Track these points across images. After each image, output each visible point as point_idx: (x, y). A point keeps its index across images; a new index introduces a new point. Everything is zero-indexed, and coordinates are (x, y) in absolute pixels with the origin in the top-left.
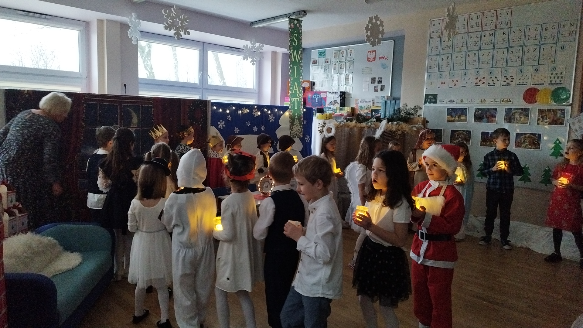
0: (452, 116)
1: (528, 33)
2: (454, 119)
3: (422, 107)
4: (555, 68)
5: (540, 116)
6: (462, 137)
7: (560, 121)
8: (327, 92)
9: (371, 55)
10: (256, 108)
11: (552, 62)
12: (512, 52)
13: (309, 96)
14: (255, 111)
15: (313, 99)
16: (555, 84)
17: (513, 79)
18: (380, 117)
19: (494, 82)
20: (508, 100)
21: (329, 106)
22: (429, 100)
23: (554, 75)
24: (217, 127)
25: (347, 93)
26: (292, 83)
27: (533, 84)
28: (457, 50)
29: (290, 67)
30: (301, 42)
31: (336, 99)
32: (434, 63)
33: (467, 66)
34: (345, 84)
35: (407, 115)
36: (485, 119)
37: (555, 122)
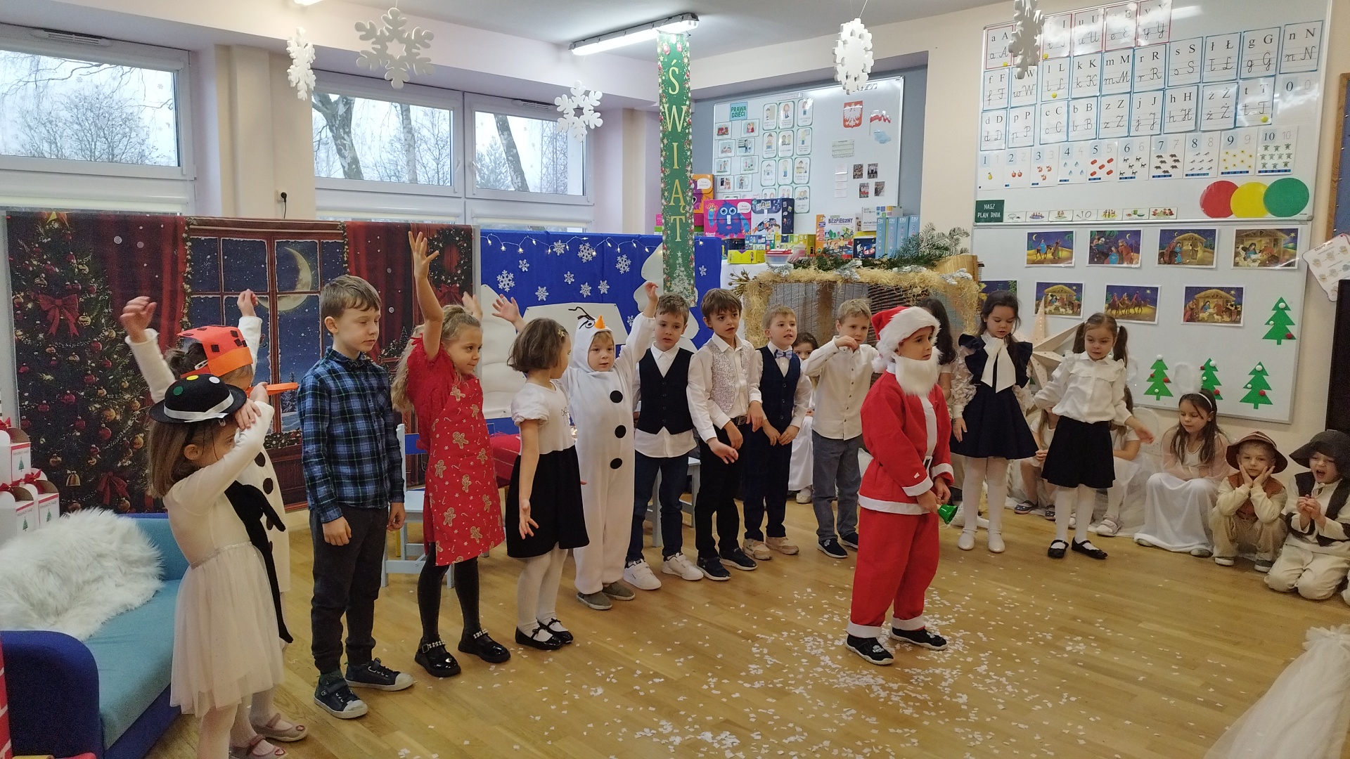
0: (1038, 251)
1: (1209, 54)
2: (1043, 257)
3: (969, 231)
4: (1272, 135)
5: (1241, 246)
6: (1062, 299)
7: (1287, 257)
8: (752, 200)
9: (852, 113)
10: (586, 241)
11: (1265, 120)
12: (1173, 99)
13: (712, 210)
14: (583, 249)
15: (719, 218)
16: (1273, 171)
17: (1178, 161)
18: (873, 255)
19: (1134, 169)
20: (1167, 211)
21: (758, 233)
22: (985, 215)
23: (1271, 150)
24: (495, 286)
25: (797, 202)
26: (668, 181)
27: (1222, 173)
28: (1047, 96)
29: (662, 146)
30: (687, 86)
31: (772, 216)
32: (993, 128)
33: (1070, 135)
34: (793, 181)
35: (934, 251)
36: (1114, 257)
37: (1274, 259)
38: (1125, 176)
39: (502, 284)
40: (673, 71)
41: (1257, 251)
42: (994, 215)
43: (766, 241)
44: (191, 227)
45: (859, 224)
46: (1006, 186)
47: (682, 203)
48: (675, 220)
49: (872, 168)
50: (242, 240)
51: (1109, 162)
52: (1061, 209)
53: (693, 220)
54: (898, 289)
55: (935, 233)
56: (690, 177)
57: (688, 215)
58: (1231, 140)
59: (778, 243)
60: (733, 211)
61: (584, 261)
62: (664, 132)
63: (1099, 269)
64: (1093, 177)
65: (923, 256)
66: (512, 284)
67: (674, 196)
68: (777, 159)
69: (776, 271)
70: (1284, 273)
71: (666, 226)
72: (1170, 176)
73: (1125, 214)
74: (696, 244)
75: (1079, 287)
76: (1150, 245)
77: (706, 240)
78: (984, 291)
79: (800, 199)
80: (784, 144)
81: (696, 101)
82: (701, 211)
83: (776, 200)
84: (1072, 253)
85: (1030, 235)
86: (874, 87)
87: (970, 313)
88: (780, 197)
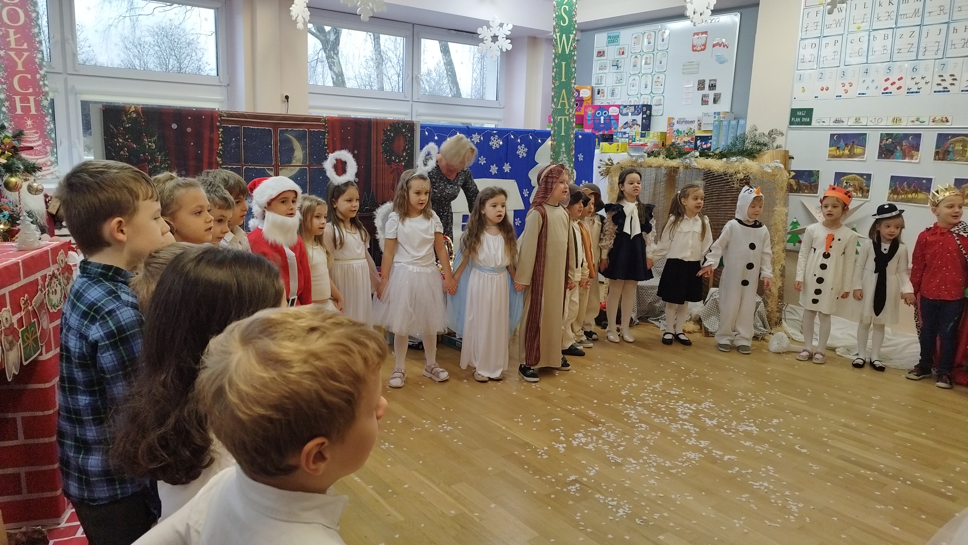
0: (838, 148)
2: (841, 153)
3: (784, 132)
6: (854, 186)
8: (620, 106)
9: (699, 41)
10: (495, 134)
12: (955, 30)
13: (590, 112)
15: (595, 119)
17: (956, 79)
18: (709, 149)
19: (920, 86)
20: (944, 119)
21: (623, 130)
22: (798, 120)
25: (654, 108)
26: (557, 91)
28: (853, 28)
29: (554, 64)
30: (574, 19)
31: (635, 117)
32: (808, 53)
33: (869, 58)
34: (652, 92)
35: (756, 146)
36: (898, 154)
38: (911, 91)
40: (565, 8)
42: (804, 119)
43: (629, 136)
44: (222, 118)
45: (700, 125)
46: (816, 97)
47: (567, 107)
48: (561, 119)
49: (712, 82)
51: (900, 79)
52: (857, 116)
53: (575, 120)
54: (726, 174)
55: (757, 133)
56: (574, 88)
57: (571, 116)
59: (638, 138)
60: (605, 113)
61: (494, 148)
62: (555, 54)
63: (886, 163)
64: (886, 92)
65: (746, 150)
67: (561, 101)
68: (640, 75)
69: (634, 158)
71: (554, 123)
72: (949, 91)
73: (909, 121)
74: (576, 135)
75: (869, 176)
76: (928, 144)
77: (584, 135)
78: (793, 178)
79: (656, 105)
80: (646, 63)
81: (582, 31)
82: (582, 113)
83: (638, 106)
84: (864, 150)
85: (832, 136)
86: (717, 21)
87: (781, 194)
88: (641, 103)
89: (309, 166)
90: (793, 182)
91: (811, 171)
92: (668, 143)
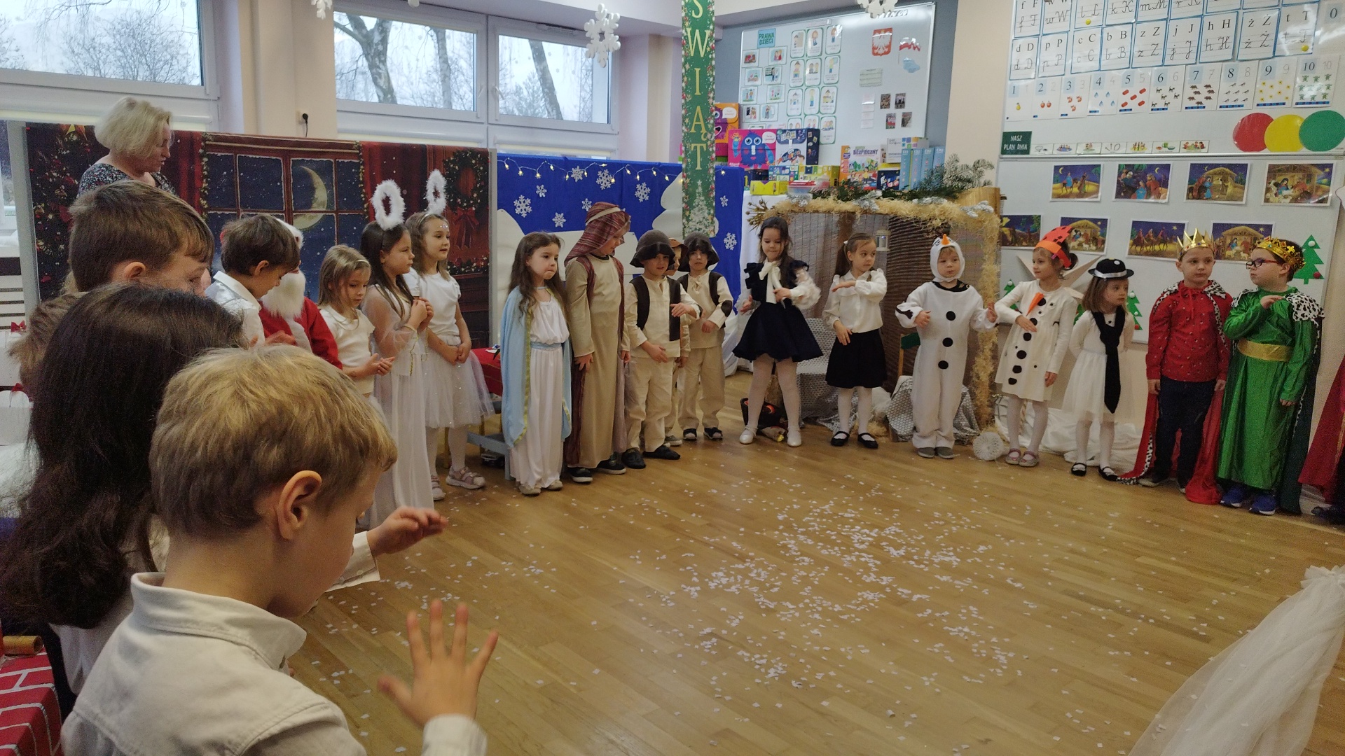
0: (1064, 185)
2: (1068, 191)
3: (994, 163)
4: (1312, 65)
5: (1273, 182)
6: (1086, 235)
7: (1320, 193)
8: (778, 130)
9: (881, 40)
10: (605, 168)
11: (1306, 49)
12: (1211, 26)
13: (736, 140)
14: (601, 176)
15: (744, 149)
16: (1310, 103)
17: (1212, 92)
18: (896, 188)
19: (1167, 100)
20: (1199, 145)
21: (782, 164)
22: (1012, 147)
23: (1311, 79)
24: (512, 210)
25: (823, 133)
26: (689, 108)
27: (1258, 105)
28: (1081, 23)
29: (684, 71)
30: (711, 9)
31: (797, 146)
32: (1025, 57)
33: (1102, 63)
34: (819, 111)
35: (956, 183)
36: (1141, 191)
37: (1306, 195)
38: (1157, 107)
39: (519, 209)
41: (1289, 187)
42: (1020, 147)
43: (790, 172)
44: (207, 142)
45: (884, 156)
46: (1034, 117)
47: (704, 131)
48: (695, 147)
49: (900, 98)
50: (258, 157)
51: (1141, 92)
52: (1089, 142)
53: (714, 149)
54: (918, 221)
55: (959, 164)
56: (713, 104)
57: (709, 143)
58: (1269, 70)
59: (802, 174)
60: (757, 141)
61: (603, 188)
62: (686, 56)
63: (1126, 204)
64: (1124, 109)
65: (945, 188)
66: (529, 209)
67: (695, 123)
68: (804, 88)
69: (795, 201)
70: (1314, 209)
71: (686, 154)
72: (1204, 107)
73: (1155, 147)
74: (717, 173)
75: (1104, 222)
76: (1179, 179)
77: (728, 170)
78: (1007, 225)
79: (826, 130)
80: (811, 72)
81: (725, 27)
82: (726, 140)
83: (802, 130)
84: (1098, 187)
85: (1057, 168)
86: (904, 14)
87: (990, 247)
88: (806, 127)
89: (336, 212)
90: (1006, 231)
91: (1030, 217)
92: (842, 180)
